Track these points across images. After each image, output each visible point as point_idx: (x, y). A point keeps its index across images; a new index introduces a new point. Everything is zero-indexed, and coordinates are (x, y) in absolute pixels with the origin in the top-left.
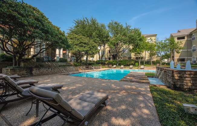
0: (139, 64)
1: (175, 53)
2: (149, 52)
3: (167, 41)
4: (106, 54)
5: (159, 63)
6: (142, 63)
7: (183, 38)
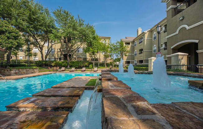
0: (93, 67)
1: (124, 56)
2: (104, 53)
3: (118, 44)
4: (56, 53)
5: (112, 65)
6: (96, 65)
7: (129, 44)
